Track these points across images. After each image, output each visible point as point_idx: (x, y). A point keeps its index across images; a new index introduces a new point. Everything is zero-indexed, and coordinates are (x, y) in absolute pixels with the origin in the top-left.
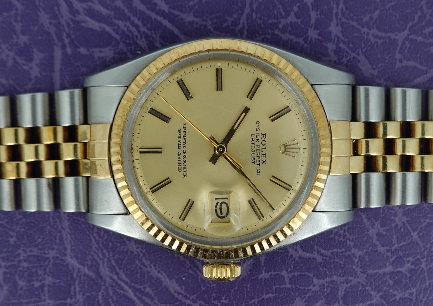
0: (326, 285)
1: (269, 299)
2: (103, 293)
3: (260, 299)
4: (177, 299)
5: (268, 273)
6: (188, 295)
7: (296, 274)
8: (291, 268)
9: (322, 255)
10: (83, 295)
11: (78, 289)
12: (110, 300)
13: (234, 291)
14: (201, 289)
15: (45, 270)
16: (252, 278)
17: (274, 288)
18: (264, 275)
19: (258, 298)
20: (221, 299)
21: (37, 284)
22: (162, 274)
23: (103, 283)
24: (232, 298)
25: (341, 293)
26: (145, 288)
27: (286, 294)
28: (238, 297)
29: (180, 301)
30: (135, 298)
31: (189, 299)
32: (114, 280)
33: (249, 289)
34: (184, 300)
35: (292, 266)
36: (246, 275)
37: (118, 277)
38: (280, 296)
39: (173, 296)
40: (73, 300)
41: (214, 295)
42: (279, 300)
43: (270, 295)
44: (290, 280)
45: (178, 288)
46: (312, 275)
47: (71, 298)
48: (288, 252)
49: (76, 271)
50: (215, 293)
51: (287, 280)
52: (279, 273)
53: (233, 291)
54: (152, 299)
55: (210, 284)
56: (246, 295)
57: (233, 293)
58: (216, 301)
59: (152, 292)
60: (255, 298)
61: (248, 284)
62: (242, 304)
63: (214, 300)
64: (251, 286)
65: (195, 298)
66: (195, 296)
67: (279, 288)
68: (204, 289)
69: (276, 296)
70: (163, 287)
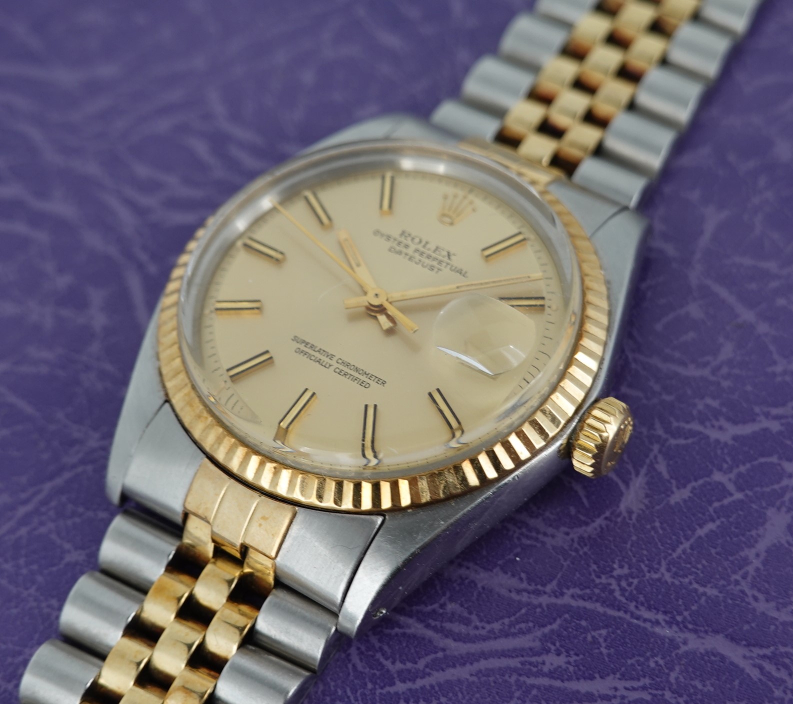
1: (711, 535)
2: (358, 649)
3: (692, 540)
4: (520, 602)
5: (684, 486)
6: (539, 587)
7: (742, 469)
8: (727, 463)
9: (777, 418)
13: (632, 546)
14: (562, 566)
16: (657, 507)
17: (711, 509)
18: (679, 496)
19: (688, 540)
20: (613, 569)
22: (468, 568)
24: (634, 560)
26: (442, 606)
27: (741, 513)
28: (645, 552)
29: (528, 604)
30: (429, 633)
31: (545, 593)
33: (661, 532)
34: (535, 600)
35: (728, 459)
36: (643, 507)
38: (731, 520)
39: (510, 600)
41: (594, 567)
42: (733, 529)
43: (711, 526)
44: (735, 483)
45: (514, 582)
46: (774, 459)
48: (708, 437)
50: (595, 563)
51: (731, 487)
52: (707, 479)
53: (628, 546)
54: (467, 622)
55: (576, 551)
56: (659, 544)
57: (631, 550)
58: (603, 577)
59: (463, 609)
60: (682, 543)
61: (654, 521)
62: (659, 563)
63: (599, 577)
64: (661, 523)
65: (556, 588)
66: (555, 583)
67: (722, 506)
68: (568, 562)
69: (722, 522)
70: (480, 589)
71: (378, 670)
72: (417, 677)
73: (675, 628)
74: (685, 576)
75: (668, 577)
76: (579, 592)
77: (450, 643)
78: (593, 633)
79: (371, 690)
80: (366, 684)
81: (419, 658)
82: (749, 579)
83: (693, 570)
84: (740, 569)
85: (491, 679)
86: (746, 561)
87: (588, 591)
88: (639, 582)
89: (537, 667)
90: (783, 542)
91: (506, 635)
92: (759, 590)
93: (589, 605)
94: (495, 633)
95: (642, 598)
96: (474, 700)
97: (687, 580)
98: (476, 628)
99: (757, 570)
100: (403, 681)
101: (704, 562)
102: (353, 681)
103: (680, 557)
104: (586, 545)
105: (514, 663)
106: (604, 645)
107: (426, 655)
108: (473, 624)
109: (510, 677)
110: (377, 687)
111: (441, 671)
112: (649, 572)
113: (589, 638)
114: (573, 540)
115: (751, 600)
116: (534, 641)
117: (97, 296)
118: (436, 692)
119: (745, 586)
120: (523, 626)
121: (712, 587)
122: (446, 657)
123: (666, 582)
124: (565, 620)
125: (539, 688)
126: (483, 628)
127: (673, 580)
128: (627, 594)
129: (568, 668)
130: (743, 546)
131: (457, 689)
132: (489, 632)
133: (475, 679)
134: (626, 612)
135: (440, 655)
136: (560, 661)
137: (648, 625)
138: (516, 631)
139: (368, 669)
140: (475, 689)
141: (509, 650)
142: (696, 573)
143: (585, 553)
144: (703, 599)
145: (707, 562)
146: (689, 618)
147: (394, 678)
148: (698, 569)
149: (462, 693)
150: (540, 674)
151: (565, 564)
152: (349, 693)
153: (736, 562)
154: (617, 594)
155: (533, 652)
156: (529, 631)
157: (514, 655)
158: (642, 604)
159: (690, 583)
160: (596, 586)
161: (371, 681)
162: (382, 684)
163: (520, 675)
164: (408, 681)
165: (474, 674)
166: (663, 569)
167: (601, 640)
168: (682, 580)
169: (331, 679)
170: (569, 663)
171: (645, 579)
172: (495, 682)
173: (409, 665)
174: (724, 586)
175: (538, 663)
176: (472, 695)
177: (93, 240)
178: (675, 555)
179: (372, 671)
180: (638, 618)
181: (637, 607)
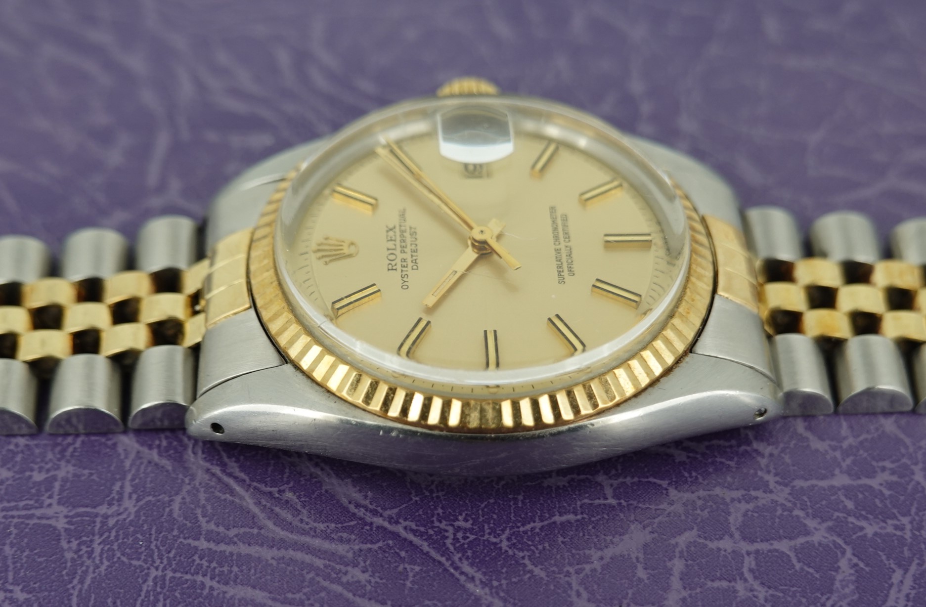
0: (700, 503)
1: (567, 524)
2: (183, 498)
3: (546, 523)
4: (354, 514)
5: (565, 475)
6: (379, 509)
7: (629, 480)
8: (616, 469)
10: (138, 500)
11: (128, 489)
12: (199, 511)
13: (486, 507)
14: (410, 499)
15: (63, 451)
16: (529, 484)
17: (579, 503)
18: (555, 481)
19: (542, 521)
20: (457, 520)
21: (38, 477)
22: (322, 469)
23: (187, 480)
24: (481, 519)
25: (735, 519)
26: (281, 492)
27: (606, 516)
28: (495, 516)
29: (361, 519)
30: (256, 510)
31: (381, 516)
32: (214, 475)
33: (520, 505)
34: (369, 518)
37: (224, 471)
38: (593, 519)
39: (346, 510)
40: (115, 508)
41: (440, 511)
42: (590, 527)
43: (571, 517)
44: (615, 490)
45: (357, 496)
46: (664, 483)
47: (110, 504)
49: (132, 456)
50: (442, 508)
51: (608, 491)
52: (588, 476)
53: (483, 505)
54: (296, 513)
56: (513, 515)
57: (483, 510)
58: (444, 522)
59: (297, 501)
60: (534, 522)
61: (519, 494)
62: (503, 531)
63: (440, 522)
64: (525, 499)
65: (394, 516)
66: (396, 510)
67: (591, 504)
68: (417, 499)
69: (583, 518)
70: (323, 491)
71: (190, 522)
72: (222, 542)
73: (487, 590)
74: (521, 550)
75: (505, 545)
76: (414, 527)
77: (270, 524)
78: (407, 566)
79: (174, 536)
80: (173, 530)
81: (234, 527)
82: (581, 576)
83: (532, 548)
84: (578, 564)
85: (290, 568)
86: (587, 560)
87: (422, 529)
88: (475, 539)
89: (337, 574)
90: (633, 556)
91: (327, 537)
92: (586, 589)
93: (416, 540)
94: (315, 532)
95: (469, 553)
96: (263, 580)
97: (521, 554)
98: (302, 521)
99: (594, 570)
100: (208, 540)
101: (547, 545)
102: (162, 522)
103: (525, 532)
104: (442, 491)
105: (319, 563)
106: (411, 579)
107: (242, 527)
108: (300, 517)
109: (307, 573)
110: (181, 536)
111: (247, 545)
112: (490, 534)
113: (401, 568)
114: (433, 482)
115: (573, 594)
116: (347, 552)
117: (124, 140)
118: (232, 561)
119: (574, 580)
120: (345, 535)
121: (541, 569)
122: (259, 534)
123: (500, 548)
124: (388, 545)
125: (329, 592)
126: (307, 524)
127: (507, 549)
128: (457, 545)
129: (366, 586)
130: (593, 545)
131: (253, 565)
132: (311, 529)
133: (274, 563)
134: (447, 560)
135: (255, 531)
136: (363, 577)
137: (462, 578)
138: (335, 537)
139: (182, 518)
140: (269, 571)
141: (319, 551)
142: (534, 552)
143: (438, 497)
144: (528, 575)
145: (549, 546)
146: (504, 587)
147: (201, 534)
148: (537, 549)
149: (255, 570)
150: (338, 581)
151: (414, 499)
152: (153, 531)
153: (578, 557)
154: (449, 542)
155: (342, 560)
156: (349, 541)
157: (321, 556)
158: (467, 558)
159: (523, 558)
160: (433, 527)
161: (179, 529)
162: (187, 535)
163: (318, 575)
164: (211, 542)
165: (276, 558)
166: (504, 537)
167: (411, 574)
168: (517, 552)
169: (144, 514)
170: (370, 582)
171: (482, 538)
172: (291, 572)
173: (221, 529)
174: (553, 572)
175: (340, 571)
176: (263, 575)
177: (149, 98)
178: (522, 529)
179: (185, 522)
180: (456, 568)
181: (460, 559)
